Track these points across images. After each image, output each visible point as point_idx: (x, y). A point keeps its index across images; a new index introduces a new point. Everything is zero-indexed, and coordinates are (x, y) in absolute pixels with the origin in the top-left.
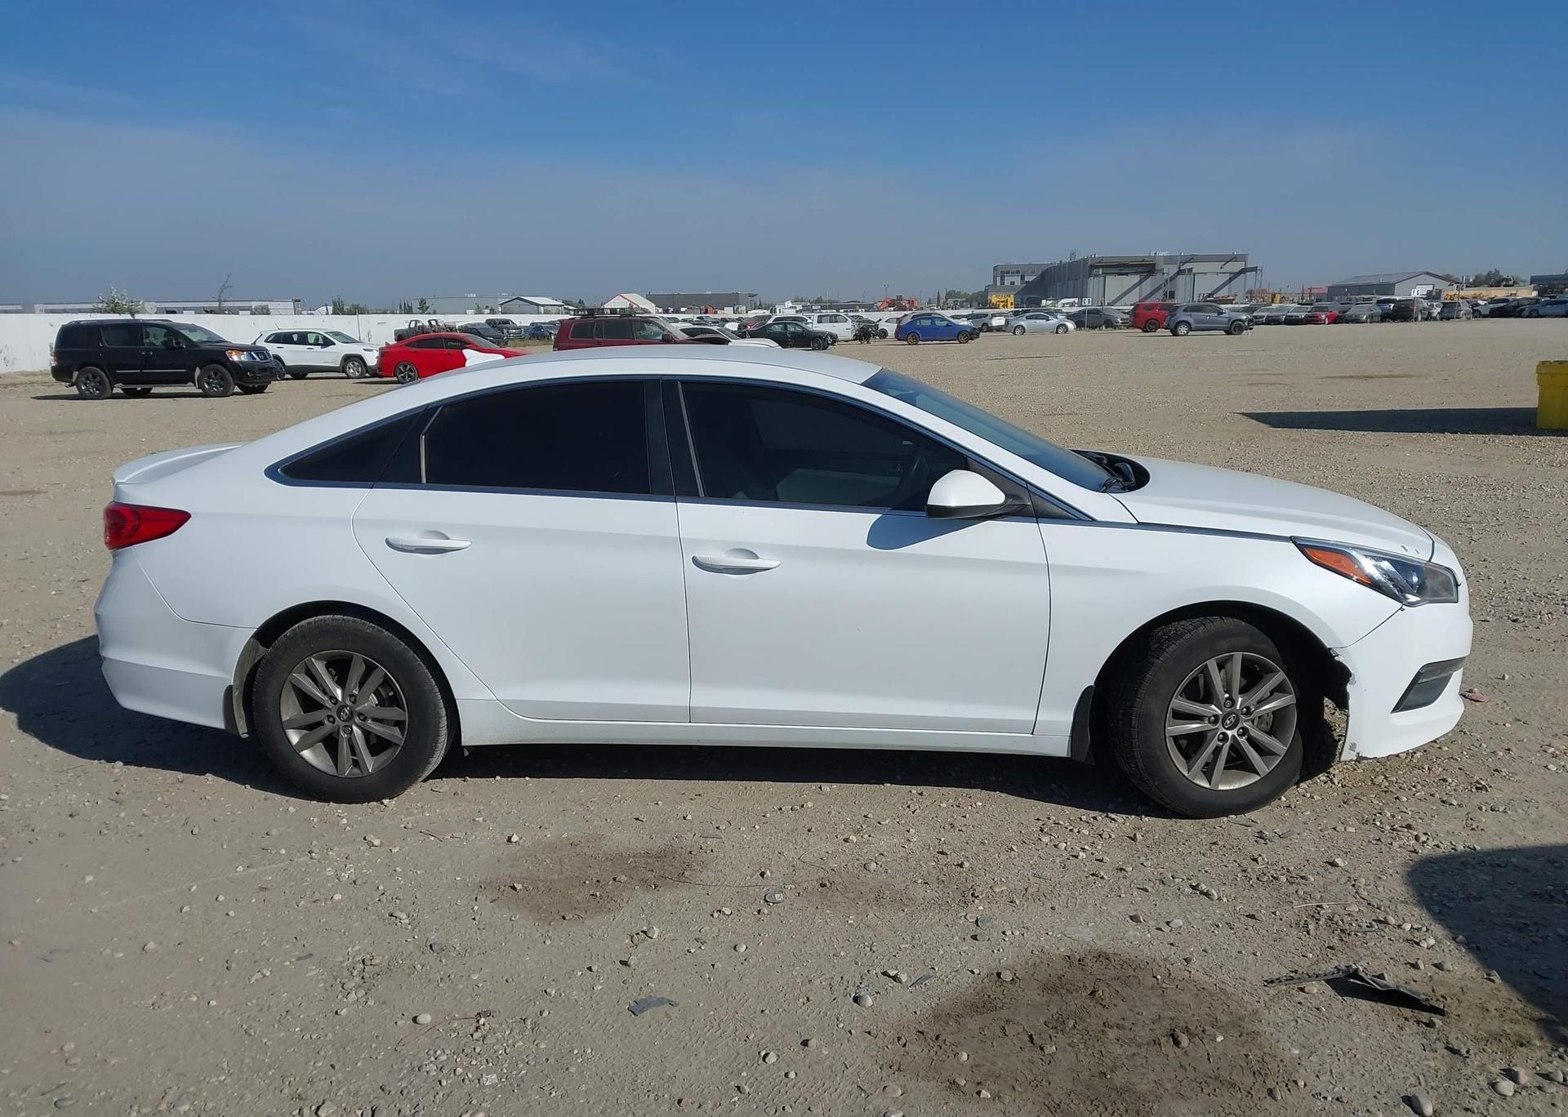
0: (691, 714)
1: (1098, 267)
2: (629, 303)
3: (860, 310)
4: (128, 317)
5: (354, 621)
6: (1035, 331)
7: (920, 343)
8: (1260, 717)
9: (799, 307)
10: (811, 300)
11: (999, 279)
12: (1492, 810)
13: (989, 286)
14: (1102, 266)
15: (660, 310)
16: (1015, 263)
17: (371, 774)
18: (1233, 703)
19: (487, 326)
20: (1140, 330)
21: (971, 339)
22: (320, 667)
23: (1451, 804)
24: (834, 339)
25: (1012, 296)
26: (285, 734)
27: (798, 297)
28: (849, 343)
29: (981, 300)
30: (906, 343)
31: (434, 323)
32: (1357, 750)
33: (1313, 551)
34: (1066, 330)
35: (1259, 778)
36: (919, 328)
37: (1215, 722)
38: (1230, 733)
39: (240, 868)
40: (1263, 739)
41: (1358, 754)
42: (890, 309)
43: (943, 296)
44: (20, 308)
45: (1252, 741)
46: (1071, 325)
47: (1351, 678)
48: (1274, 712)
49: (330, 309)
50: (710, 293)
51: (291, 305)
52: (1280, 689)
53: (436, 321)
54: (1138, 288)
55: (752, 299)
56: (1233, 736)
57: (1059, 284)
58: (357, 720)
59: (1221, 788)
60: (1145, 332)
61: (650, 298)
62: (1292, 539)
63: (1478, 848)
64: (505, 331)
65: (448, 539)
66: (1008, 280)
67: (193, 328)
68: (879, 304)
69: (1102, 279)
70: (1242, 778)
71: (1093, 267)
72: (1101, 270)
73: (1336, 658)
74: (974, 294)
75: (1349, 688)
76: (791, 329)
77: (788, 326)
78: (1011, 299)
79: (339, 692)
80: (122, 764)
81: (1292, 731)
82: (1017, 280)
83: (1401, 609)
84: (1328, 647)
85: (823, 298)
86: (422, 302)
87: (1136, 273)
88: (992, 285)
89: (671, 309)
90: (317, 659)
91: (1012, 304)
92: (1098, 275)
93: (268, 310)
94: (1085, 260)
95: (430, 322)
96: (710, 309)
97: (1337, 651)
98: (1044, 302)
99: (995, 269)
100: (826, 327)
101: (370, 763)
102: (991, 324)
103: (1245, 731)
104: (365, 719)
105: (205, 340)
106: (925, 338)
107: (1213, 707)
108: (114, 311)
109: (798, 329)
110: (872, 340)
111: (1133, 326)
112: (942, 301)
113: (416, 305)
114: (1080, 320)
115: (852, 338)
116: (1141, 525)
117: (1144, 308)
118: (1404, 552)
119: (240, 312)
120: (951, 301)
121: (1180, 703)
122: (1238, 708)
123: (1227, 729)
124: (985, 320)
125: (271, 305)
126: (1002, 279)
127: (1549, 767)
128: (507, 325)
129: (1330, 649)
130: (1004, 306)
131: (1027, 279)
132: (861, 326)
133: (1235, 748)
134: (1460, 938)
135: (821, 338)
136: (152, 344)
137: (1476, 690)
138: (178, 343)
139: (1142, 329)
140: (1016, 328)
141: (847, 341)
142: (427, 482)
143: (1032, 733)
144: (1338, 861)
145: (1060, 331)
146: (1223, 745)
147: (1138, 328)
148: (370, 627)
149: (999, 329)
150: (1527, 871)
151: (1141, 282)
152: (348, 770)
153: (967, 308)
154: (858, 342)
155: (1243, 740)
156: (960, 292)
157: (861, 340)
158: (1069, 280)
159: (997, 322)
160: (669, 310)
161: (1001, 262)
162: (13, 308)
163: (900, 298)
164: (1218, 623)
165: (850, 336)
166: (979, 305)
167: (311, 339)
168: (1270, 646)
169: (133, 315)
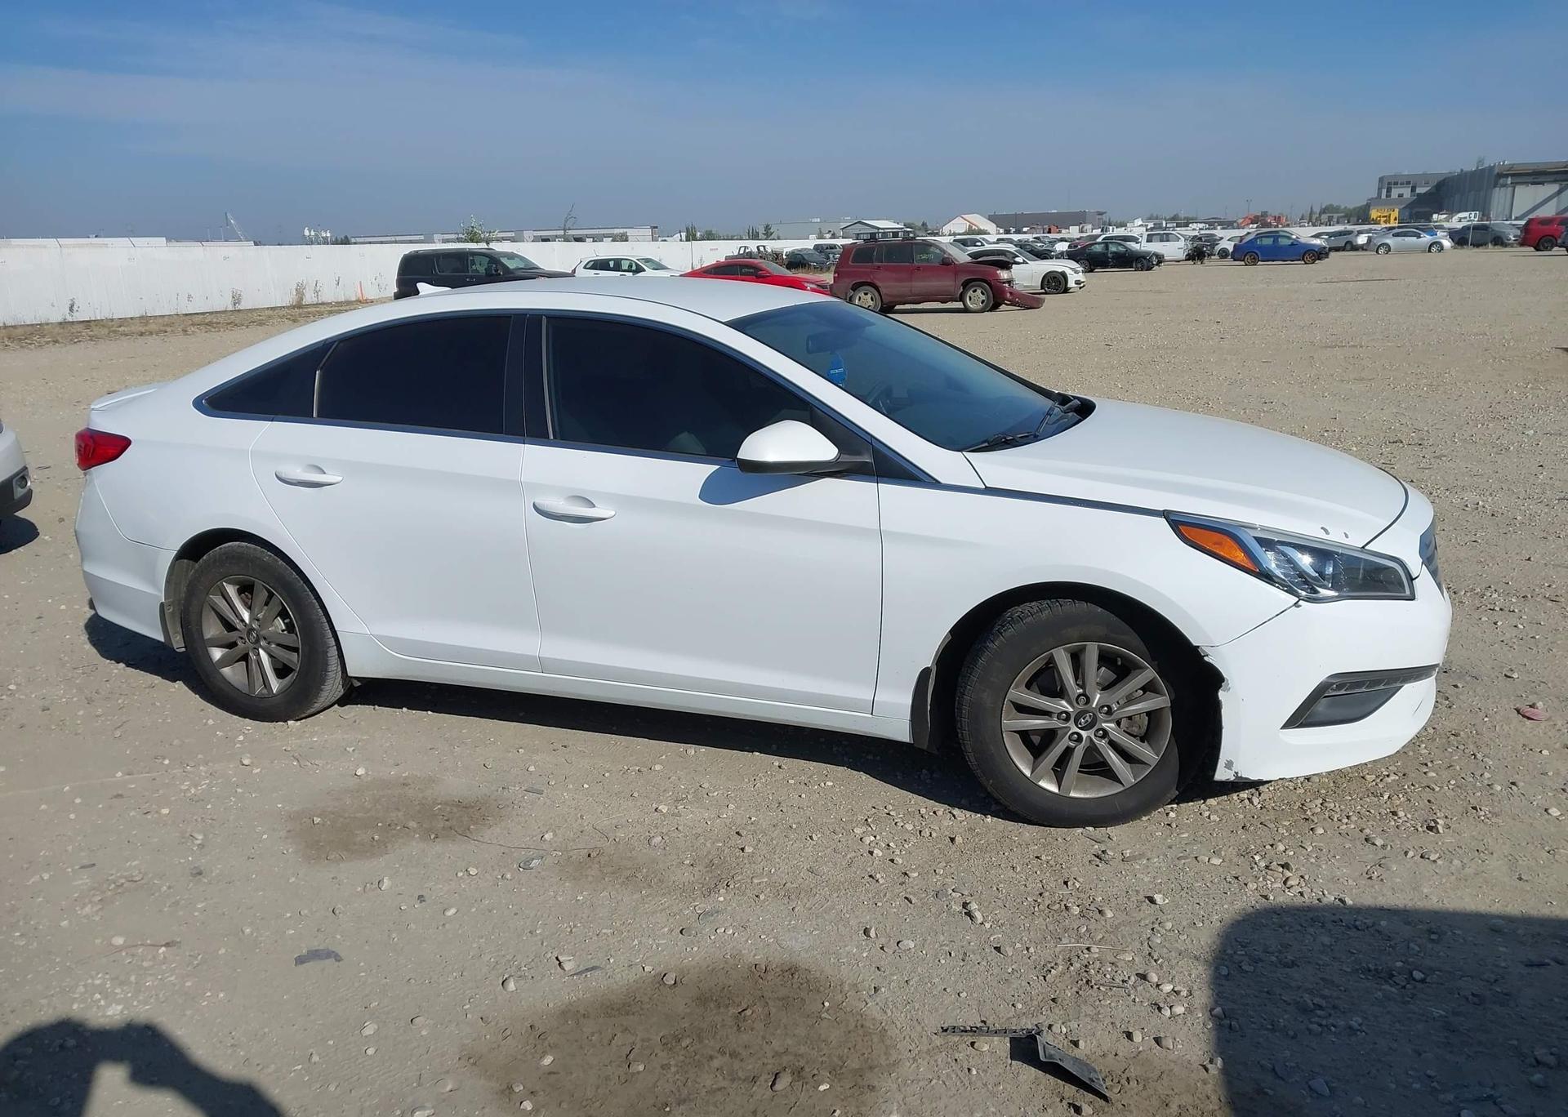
0: (543, 664)
1: (1507, 176)
2: (968, 224)
3: (1219, 228)
4: (483, 245)
5: (255, 549)
6: (1403, 251)
7: (1259, 263)
8: (1130, 718)
9: (1151, 225)
10: (1168, 218)
11: (1384, 191)
12: (1422, 857)
13: (1372, 198)
14: (1513, 175)
15: (1002, 231)
16: (1406, 173)
17: (275, 695)
18: (1088, 701)
19: (814, 252)
20: (1532, 249)
21: (1319, 259)
22: (231, 590)
23: (1374, 844)
24: (1160, 259)
25: (1397, 210)
26: (207, 651)
27: (1152, 215)
28: (1181, 263)
29: (1362, 216)
30: (1243, 263)
31: (762, 249)
32: (1235, 769)
33: (1188, 529)
34: (1441, 248)
35: (1122, 789)
36: (1260, 248)
37: (1067, 719)
38: (1084, 734)
39: (119, 774)
40: (1127, 745)
41: (1237, 773)
42: (1251, 226)
43: (1317, 210)
44: (422, 238)
45: (1113, 745)
46: (1447, 243)
47: (1223, 684)
48: (1149, 714)
49: (684, 235)
50: (1055, 211)
51: (649, 232)
52: (1150, 688)
53: (764, 247)
54: (1555, 199)
55: (1100, 216)
56: (1089, 738)
57: (1457, 197)
58: (263, 643)
59: (1073, 794)
60: (1537, 250)
61: (992, 219)
62: (1166, 514)
63: (1349, 902)
64: (831, 256)
65: (325, 473)
66: (1395, 193)
67: (511, 256)
68: (1241, 220)
69: (1510, 189)
70: (1103, 786)
71: (1500, 176)
72: (1510, 179)
73: (1206, 659)
74: (1354, 209)
75: (1221, 695)
76: (1113, 248)
77: (1110, 246)
78: (1396, 214)
79: (246, 616)
80: (124, 665)
81: (1165, 740)
82: (1407, 192)
83: (1296, 605)
84: (1195, 644)
85: (1180, 215)
86: (767, 228)
87: (1555, 181)
88: (1376, 198)
89: (1013, 230)
90: (229, 582)
91: (1395, 219)
92: (1505, 185)
93: (627, 237)
94: (1491, 169)
95: (758, 247)
96: (1053, 228)
97: (1207, 650)
98: (1435, 216)
99: (1381, 180)
100: (1155, 247)
101: (275, 684)
102: (1356, 242)
103: (1105, 734)
104: (269, 643)
105: (523, 266)
106: (1266, 258)
107: (1064, 703)
108: (472, 241)
109: (1121, 249)
110: (1206, 260)
111: (1522, 244)
112: (1314, 217)
113: (761, 231)
114: (1460, 238)
115: (1184, 258)
116: (989, 491)
117: (1539, 223)
118: (1322, 535)
119: (604, 239)
120: (1324, 217)
121: (1019, 693)
122: (1094, 706)
123: (1081, 729)
124: (1349, 238)
125: (630, 232)
126: (1389, 191)
127: (1550, 811)
128: (833, 251)
129: (1198, 647)
130: (1385, 222)
131: (1419, 190)
132: (1195, 245)
133: (1092, 749)
134: (1218, 1010)
135: (1145, 258)
136: (477, 271)
137: (1540, 704)
138: (496, 270)
139: (1535, 248)
140: (1379, 246)
141: (1179, 261)
142: (318, 416)
143: (872, 714)
144: (1158, 898)
145: (1434, 249)
146: (1076, 747)
147: (1529, 246)
148: (268, 556)
149: (1362, 248)
150: (1389, 939)
151: (1559, 192)
152: (259, 689)
153: (1344, 224)
154: (1191, 262)
155: (1102, 744)
156: (1340, 207)
157: (1194, 259)
158: (1470, 191)
159: (1362, 240)
160: (1010, 230)
161: (1388, 172)
162: (388, 239)
163: (1265, 214)
164: (1069, 607)
165: (1182, 255)
166: (1358, 220)
167: (625, 265)
168: (1133, 638)
169: (488, 244)
